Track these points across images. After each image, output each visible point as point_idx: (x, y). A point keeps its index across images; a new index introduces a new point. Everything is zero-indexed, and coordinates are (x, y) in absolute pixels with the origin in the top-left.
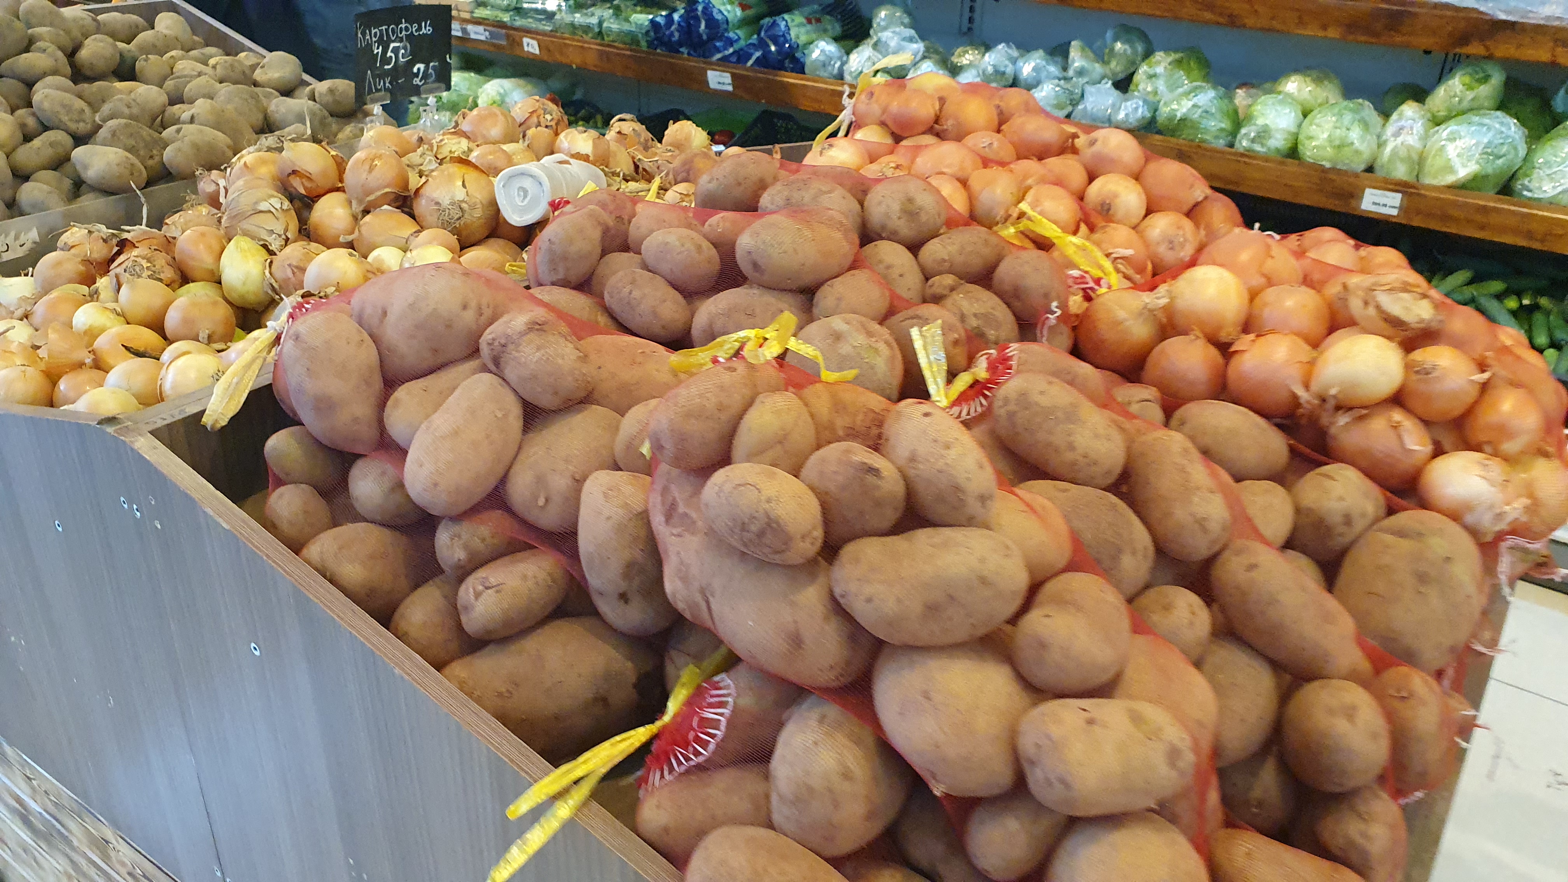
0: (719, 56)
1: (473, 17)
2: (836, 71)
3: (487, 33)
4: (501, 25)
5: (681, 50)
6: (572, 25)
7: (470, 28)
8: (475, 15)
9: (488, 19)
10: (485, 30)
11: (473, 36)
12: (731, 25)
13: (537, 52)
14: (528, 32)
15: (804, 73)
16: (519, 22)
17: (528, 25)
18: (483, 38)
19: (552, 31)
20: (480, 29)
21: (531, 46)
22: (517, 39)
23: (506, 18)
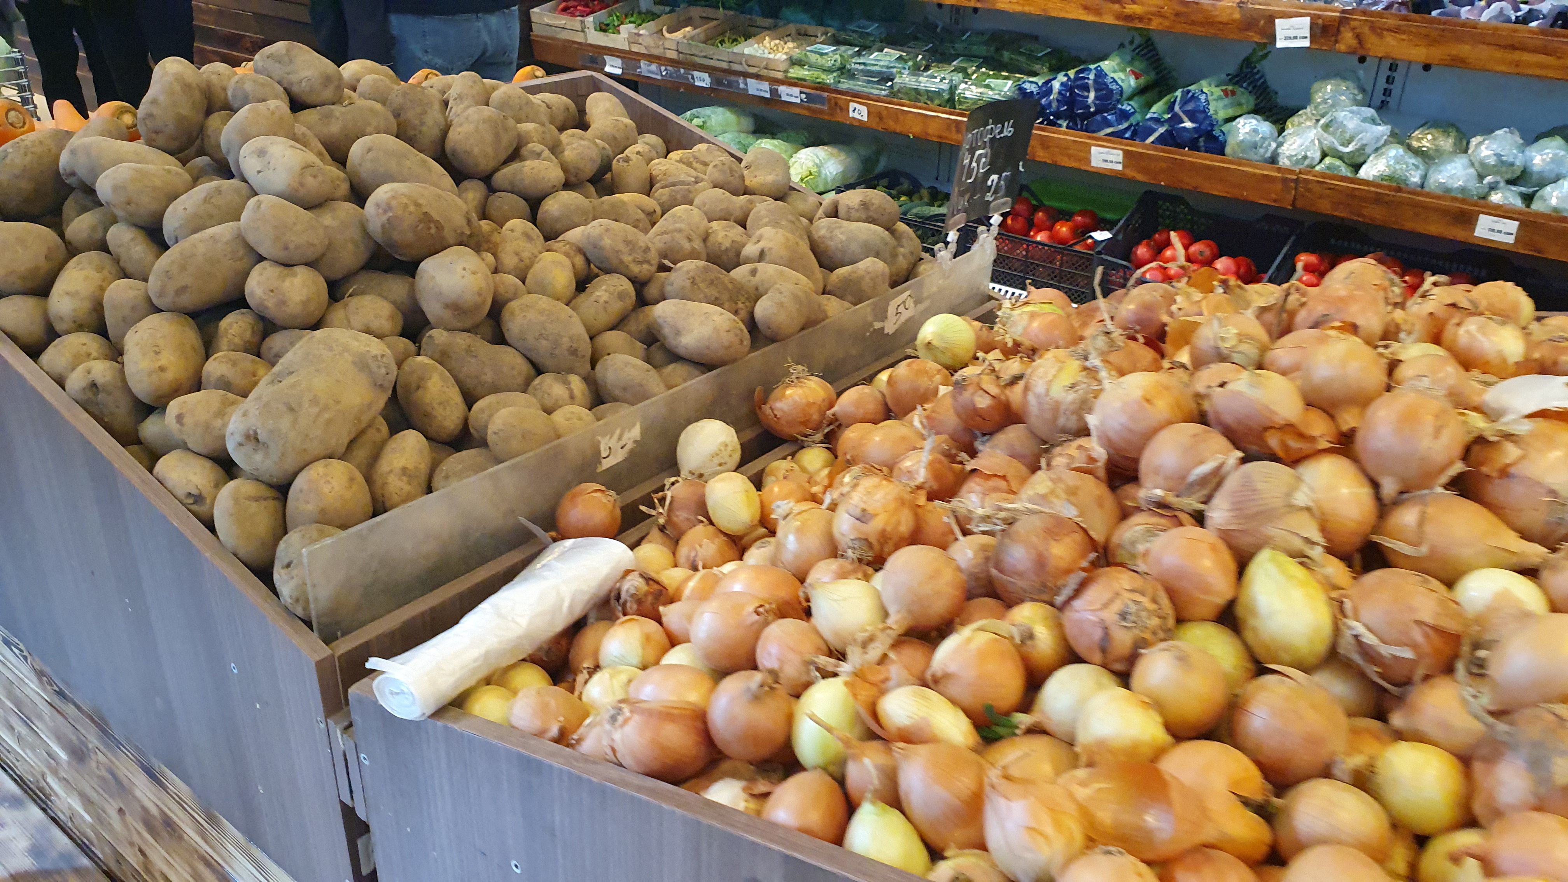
0: (1109, 130)
1: (786, 77)
2: (1268, 155)
3: (803, 96)
4: (822, 87)
5: (1059, 122)
6: (917, 91)
7: (783, 89)
8: (790, 75)
9: (805, 80)
10: (801, 93)
11: (784, 98)
12: (1124, 96)
13: (865, 119)
14: (856, 95)
15: (1224, 155)
16: (846, 85)
17: (857, 88)
18: (798, 101)
19: (887, 96)
20: (796, 91)
21: (859, 112)
22: (840, 103)
23: (829, 79)
